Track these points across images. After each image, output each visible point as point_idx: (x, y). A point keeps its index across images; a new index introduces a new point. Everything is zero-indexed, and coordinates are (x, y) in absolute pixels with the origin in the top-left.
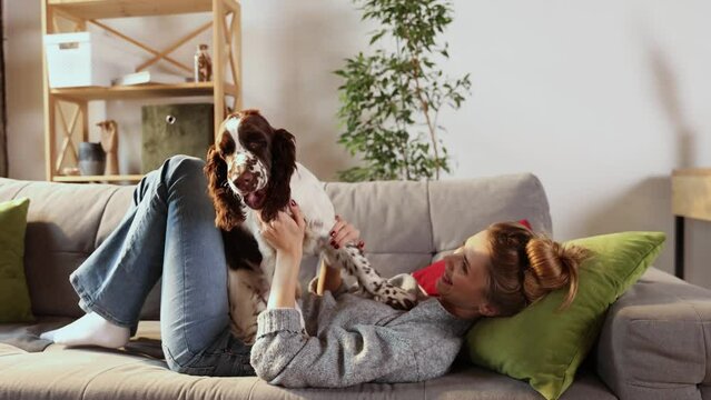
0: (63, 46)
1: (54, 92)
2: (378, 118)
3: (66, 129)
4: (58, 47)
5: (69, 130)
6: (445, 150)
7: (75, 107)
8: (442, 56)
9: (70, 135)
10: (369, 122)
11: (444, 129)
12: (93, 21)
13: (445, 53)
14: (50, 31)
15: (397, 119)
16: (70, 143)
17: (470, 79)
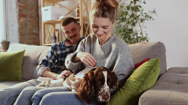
0: (46, 10)
1: (44, 22)
2: (127, 25)
3: (49, 31)
4: (44, 10)
5: (50, 32)
6: (147, 34)
7: (52, 26)
8: (144, 3)
9: (50, 33)
10: (124, 26)
11: (146, 27)
12: (56, 3)
13: (145, 3)
14: (44, 6)
15: (132, 25)
16: (50, 35)
17: (155, 10)
